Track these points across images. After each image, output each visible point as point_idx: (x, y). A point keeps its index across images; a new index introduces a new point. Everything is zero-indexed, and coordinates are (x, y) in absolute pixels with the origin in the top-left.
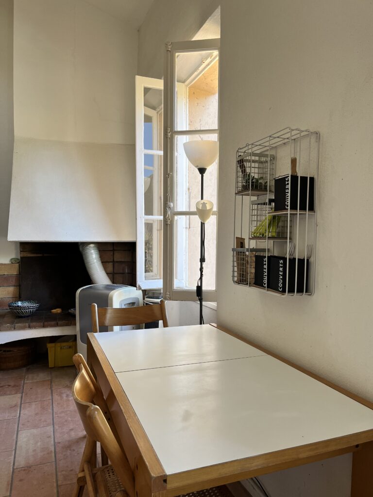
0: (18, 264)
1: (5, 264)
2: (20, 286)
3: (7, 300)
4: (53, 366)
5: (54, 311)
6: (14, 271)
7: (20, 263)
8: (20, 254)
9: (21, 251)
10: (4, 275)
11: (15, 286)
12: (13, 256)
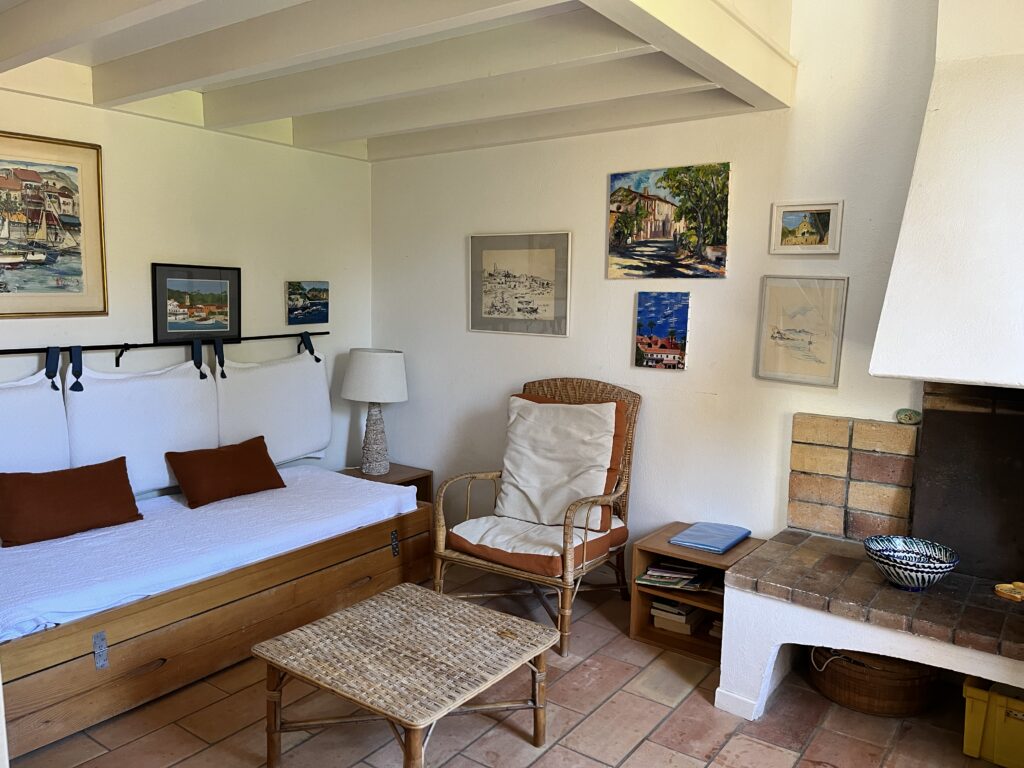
0: (914, 428)
1: (879, 424)
2: (913, 488)
3: (875, 518)
4: (976, 756)
5: (1004, 588)
6: (902, 445)
7: (921, 426)
8: (924, 401)
9: (926, 393)
10: (874, 451)
11: (899, 486)
12: (906, 405)
